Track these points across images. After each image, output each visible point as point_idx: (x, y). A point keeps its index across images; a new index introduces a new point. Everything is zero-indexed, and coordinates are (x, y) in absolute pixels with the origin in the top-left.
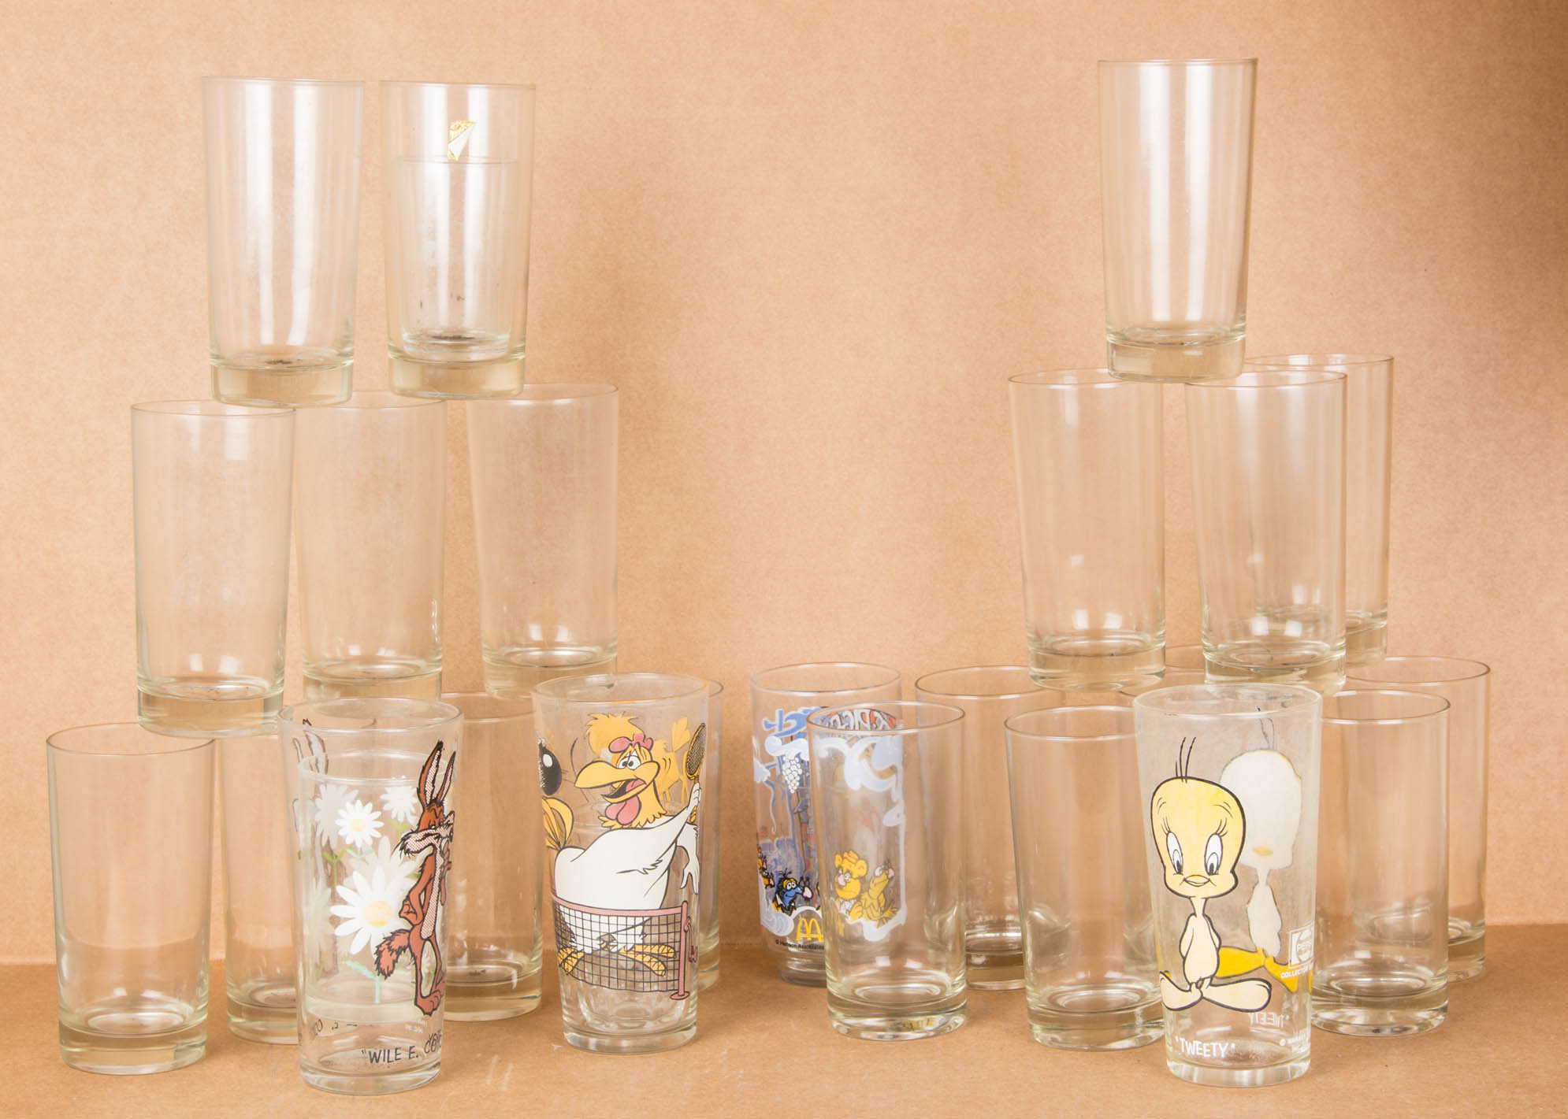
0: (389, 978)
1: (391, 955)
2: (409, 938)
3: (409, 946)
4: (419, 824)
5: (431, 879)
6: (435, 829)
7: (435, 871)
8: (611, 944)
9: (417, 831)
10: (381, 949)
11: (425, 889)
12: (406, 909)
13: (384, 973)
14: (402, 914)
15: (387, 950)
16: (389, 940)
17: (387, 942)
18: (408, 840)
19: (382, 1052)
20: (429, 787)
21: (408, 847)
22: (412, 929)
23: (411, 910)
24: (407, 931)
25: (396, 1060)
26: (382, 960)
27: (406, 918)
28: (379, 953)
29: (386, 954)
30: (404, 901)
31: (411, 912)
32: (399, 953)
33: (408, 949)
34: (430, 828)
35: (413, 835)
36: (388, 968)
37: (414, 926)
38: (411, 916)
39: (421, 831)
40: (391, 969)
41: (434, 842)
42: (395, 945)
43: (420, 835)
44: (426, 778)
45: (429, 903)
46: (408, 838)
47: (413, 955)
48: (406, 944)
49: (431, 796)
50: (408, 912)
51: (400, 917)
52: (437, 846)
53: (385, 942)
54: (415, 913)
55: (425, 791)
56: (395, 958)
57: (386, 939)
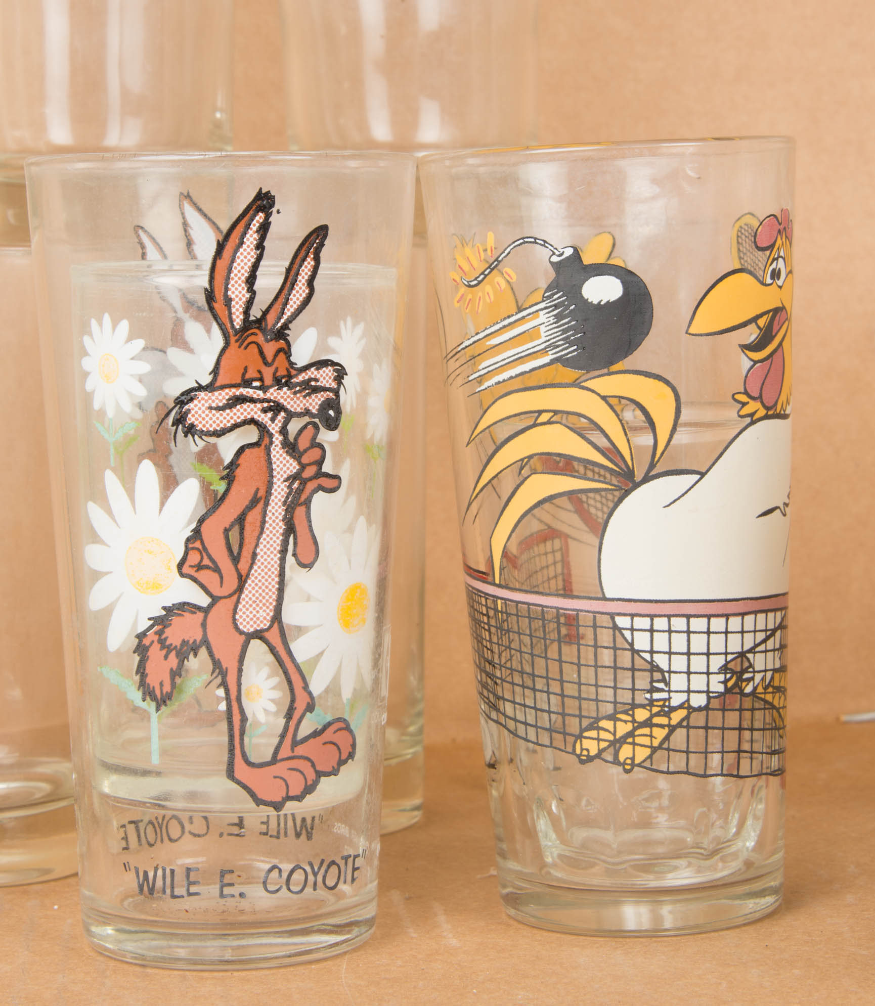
0: (163, 708)
1: (166, 657)
2: (204, 625)
3: (206, 642)
4: (215, 372)
5: (260, 500)
6: (263, 388)
7: (270, 485)
8: (746, 676)
9: (210, 388)
10: (146, 642)
11: (241, 520)
12: (194, 558)
13: (154, 698)
14: (186, 569)
15: (156, 647)
16: (161, 622)
17: (156, 628)
18: (191, 405)
19: (160, 872)
20: (238, 292)
21: (191, 419)
22: (211, 606)
23: (206, 561)
24: (199, 608)
25: (190, 894)
26: (149, 667)
27: (195, 580)
28: (141, 649)
29: (155, 653)
30: (188, 540)
31: (207, 567)
32: (182, 657)
33: (203, 652)
34: (247, 383)
35: (202, 394)
36: (161, 684)
37: (215, 600)
38: (206, 576)
39: (223, 387)
40: (167, 688)
41: (265, 418)
42: (176, 634)
43: (221, 397)
44: (230, 271)
45: (254, 555)
46: (192, 400)
47: (217, 664)
48: (199, 637)
49: (246, 312)
50: (199, 567)
51: (182, 575)
52: (274, 428)
53: (152, 626)
54: (217, 570)
55: (228, 301)
56: (175, 667)
57: (156, 620)
